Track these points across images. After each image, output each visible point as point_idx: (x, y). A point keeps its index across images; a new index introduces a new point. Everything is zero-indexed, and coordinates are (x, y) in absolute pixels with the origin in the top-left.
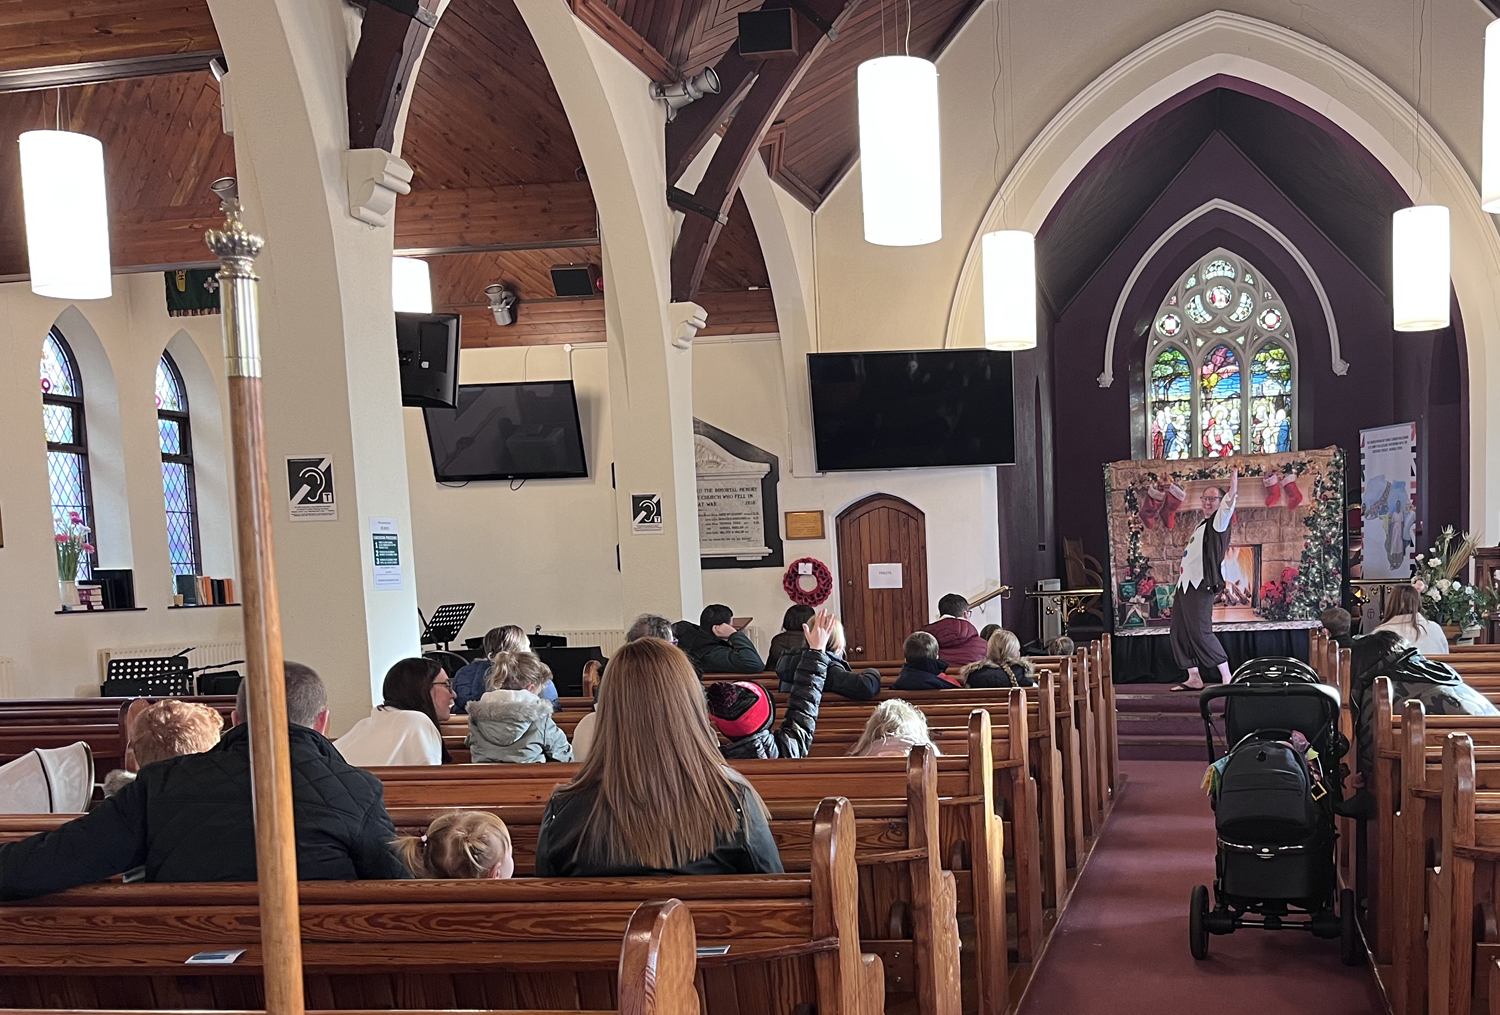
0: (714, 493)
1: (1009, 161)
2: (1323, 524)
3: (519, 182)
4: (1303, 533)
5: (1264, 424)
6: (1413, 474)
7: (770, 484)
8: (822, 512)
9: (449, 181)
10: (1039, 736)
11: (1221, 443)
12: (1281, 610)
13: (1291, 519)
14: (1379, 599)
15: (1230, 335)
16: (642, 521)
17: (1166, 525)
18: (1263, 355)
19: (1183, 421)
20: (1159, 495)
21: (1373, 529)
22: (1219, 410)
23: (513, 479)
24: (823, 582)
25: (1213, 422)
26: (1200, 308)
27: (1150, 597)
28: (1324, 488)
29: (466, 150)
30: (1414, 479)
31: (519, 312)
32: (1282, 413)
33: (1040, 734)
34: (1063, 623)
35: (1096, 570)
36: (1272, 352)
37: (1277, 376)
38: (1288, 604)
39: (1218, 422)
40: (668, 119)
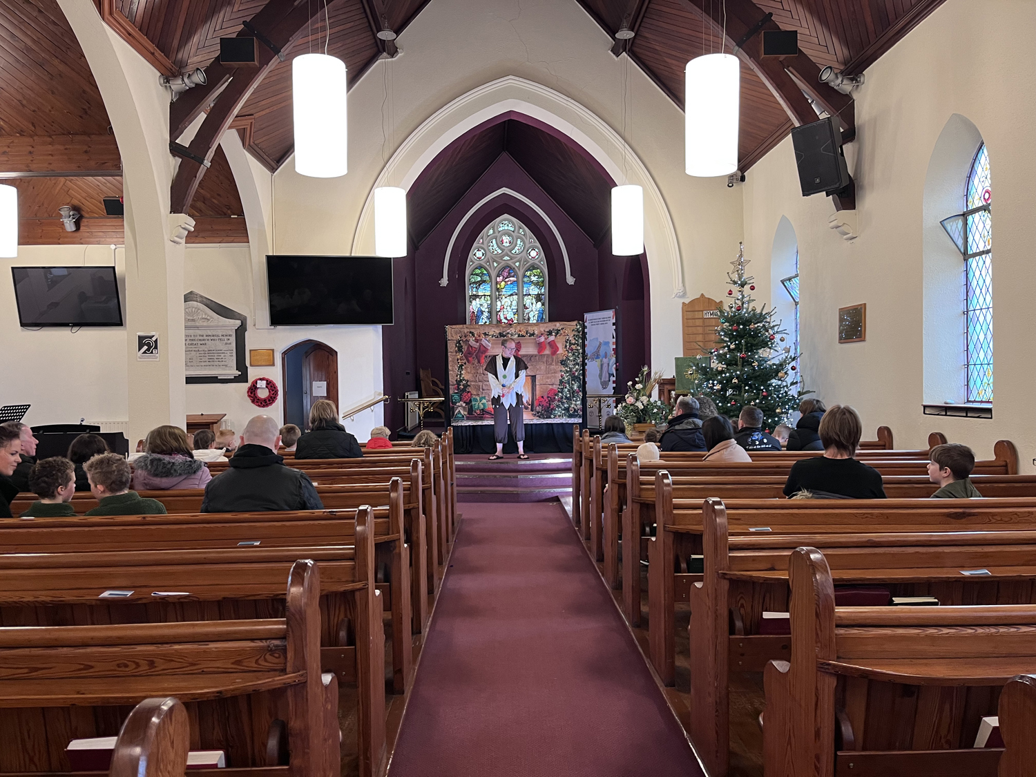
0: (205, 338)
1: (391, 151)
2: (571, 364)
3: (70, 133)
4: (560, 369)
5: (530, 309)
6: (613, 338)
7: (240, 333)
8: (273, 350)
9: (22, 131)
10: (411, 507)
11: (507, 319)
12: (548, 412)
13: (553, 361)
14: (598, 406)
15: (512, 261)
16: (145, 352)
17: (479, 362)
18: (529, 272)
19: (486, 306)
20: (476, 345)
21: (592, 367)
22: (506, 301)
23: (72, 326)
24: (272, 393)
25: (502, 308)
26: (495, 246)
27: (469, 403)
28: (571, 344)
29: (34, 111)
30: (614, 340)
31: (82, 224)
32: (539, 303)
33: (411, 506)
34: (419, 418)
35: (438, 386)
36: (534, 271)
37: (537, 284)
38: (552, 409)
39: (505, 307)
40: (172, 100)
